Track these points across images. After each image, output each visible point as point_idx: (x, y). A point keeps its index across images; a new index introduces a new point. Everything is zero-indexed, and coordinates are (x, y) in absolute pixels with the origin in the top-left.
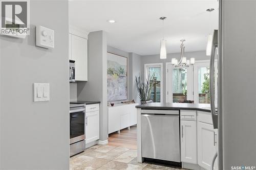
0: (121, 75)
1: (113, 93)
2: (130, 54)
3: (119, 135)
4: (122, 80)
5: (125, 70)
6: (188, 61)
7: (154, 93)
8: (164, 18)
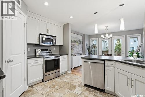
0: (80, 43)
1: (76, 50)
2: (84, 34)
3: (78, 69)
4: (80, 45)
5: (82, 41)
6: (109, 36)
7: (95, 50)
8: (96, 13)
